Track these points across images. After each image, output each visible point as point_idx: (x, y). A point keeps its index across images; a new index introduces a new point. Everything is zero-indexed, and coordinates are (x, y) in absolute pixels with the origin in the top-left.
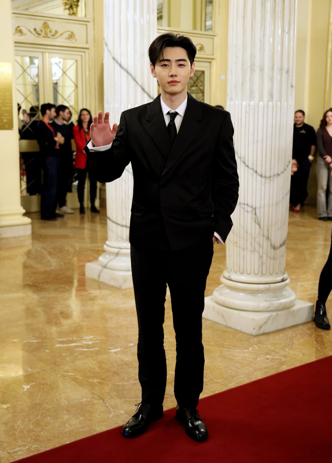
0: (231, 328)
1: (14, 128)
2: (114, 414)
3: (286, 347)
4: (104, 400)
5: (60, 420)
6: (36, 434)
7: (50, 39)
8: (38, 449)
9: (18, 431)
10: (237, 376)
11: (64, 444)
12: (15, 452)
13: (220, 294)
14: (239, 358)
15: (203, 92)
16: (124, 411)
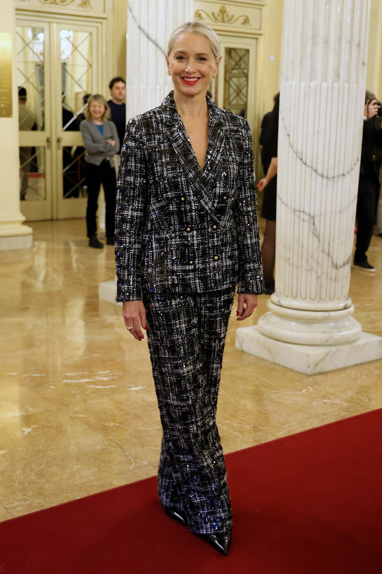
0: (279, 365)
1: (13, 115)
2: (135, 465)
3: (349, 389)
4: (122, 448)
5: (69, 471)
6: (40, 486)
7: (58, 6)
8: (42, 504)
9: (17, 482)
10: (288, 423)
11: (74, 500)
12: (13, 508)
13: (267, 324)
14: (289, 402)
15: (247, 76)
16: (147, 462)
